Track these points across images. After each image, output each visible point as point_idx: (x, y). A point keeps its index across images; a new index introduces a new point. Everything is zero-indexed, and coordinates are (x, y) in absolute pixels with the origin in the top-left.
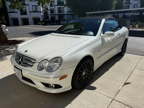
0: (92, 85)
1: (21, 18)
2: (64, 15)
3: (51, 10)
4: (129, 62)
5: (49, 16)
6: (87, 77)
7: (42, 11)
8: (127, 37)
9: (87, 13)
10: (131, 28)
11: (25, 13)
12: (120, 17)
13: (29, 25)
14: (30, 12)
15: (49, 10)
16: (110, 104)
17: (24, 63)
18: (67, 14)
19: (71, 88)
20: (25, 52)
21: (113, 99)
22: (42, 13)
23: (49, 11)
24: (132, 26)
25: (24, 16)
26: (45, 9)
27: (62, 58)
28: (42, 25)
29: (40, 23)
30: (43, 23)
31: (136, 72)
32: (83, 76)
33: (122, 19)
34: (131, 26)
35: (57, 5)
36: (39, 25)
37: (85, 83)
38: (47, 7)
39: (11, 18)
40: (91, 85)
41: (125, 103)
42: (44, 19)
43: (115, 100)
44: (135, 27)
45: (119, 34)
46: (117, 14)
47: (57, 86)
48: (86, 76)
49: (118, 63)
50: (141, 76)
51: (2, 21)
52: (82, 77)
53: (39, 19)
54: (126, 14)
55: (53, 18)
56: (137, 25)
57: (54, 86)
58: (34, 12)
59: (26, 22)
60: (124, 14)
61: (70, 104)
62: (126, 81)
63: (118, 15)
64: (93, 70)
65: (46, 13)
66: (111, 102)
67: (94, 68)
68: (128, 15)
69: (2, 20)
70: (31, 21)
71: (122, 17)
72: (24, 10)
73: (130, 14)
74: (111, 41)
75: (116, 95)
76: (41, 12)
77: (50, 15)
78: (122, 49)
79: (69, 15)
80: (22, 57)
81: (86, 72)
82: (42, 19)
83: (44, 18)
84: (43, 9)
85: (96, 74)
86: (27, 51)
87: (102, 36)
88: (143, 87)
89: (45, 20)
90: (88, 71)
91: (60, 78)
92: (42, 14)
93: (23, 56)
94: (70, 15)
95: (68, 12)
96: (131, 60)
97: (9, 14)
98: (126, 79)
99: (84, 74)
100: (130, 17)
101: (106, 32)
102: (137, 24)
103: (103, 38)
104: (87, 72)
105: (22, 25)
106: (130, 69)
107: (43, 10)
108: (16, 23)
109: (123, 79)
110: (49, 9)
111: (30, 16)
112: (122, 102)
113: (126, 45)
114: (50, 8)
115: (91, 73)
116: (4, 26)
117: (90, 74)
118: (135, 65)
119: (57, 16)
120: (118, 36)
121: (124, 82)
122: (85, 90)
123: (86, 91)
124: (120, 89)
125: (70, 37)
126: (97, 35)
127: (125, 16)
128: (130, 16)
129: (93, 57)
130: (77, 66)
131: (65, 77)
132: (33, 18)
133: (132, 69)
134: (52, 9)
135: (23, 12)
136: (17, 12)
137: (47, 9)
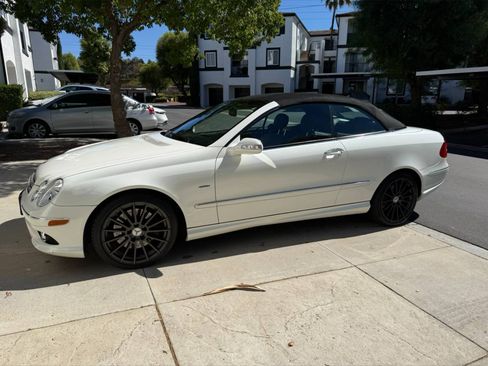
1: (230, 86)
3: (325, 62)
7: (293, 65)
11: (244, 73)
14: (257, 68)
15: (317, 62)
22: (292, 72)
23: (316, 66)
25: (240, 82)
26: (306, 59)
35: (345, 43)
38: (312, 53)
39: (205, 86)
42: (296, 91)
51: (184, 93)
58: (268, 67)
72: (242, 63)
76: (290, 68)
81: (145, 230)
82: (290, 90)
83: (297, 88)
84: (299, 60)
90: (151, 229)
91: (51, 222)
92: (292, 76)
97: (201, 73)
107: (297, 63)
110: (317, 59)
111: (256, 81)
114: (323, 54)
119: (340, 82)
130: (99, 206)
132: (263, 86)
134: (330, 58)
135: (239, 69)
136: (222, 69)
137: (311, 59)
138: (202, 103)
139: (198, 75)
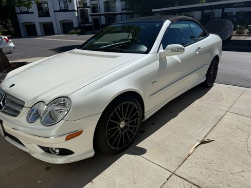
0: (139, 145)
1: (40, 23)
2: (116, 15)
3: (93, 8)
4: (219, 100)
5: (90, 17)
6: (128, 131)
7: (76, 9)
8: (217, 52)
9: (153, 10)
10: (236, 36)
11: (47, 14)
12: (216, 16)
13: (54, 34)
14: (55, 11)
15: (89, 7)
16: (164, 184)
17: (7, 108)
18: (120, 14)
19: (92, 154)
20: (11, 87)
21: (174, 174)
22: (76, 13)
23: (89, 9)
24: (238, 33)
26: (82, 6)
27: (70, 99)
28: (76, 33)
29: (73, 31)
30: (79, 31)
31: (229, 119)
32: (119, 129)
33: (220, 19)
34: (235, 32)
36: (72, 34)
37: (125, 143)
38: (84, 2)
39: (23, 24)
40: (137, 146)
41: (193, 181)
42: (80, 24)
43: (176, 175)
44: (243, 33)
45: (199, 48)
46: (210, 11)
47: (64, 152)
48: (126, 130)
49: (197, 102)
50: (235, 127)
52: (119, 131)
53: (72, 23)
54: (226, 10)
55: (96, 21)
56: (247, 31)
57: (57, 151)
58: (61, 11)
59: (48, 30)
60: (223, 10)
61: (90, 183)
62: (205, 136)
63: (212, 11)
64: (143, 117)
65: (83, 13)
66: (168, 179)
67: (145, 114)
68: (232, 13)
69: (7, 28)
70: (57, 27)
71: (220, 16)
72: (44, 9)
73: (234, 11)
74: (180, 62)
75: (180, 164)
76: (75, 11)
77: (90, 15)
78: (208, 75)
79: (125, 16)
80: (5, 97)
81: (126, 121)
82: (76, 24)
83: (80, 22)
84: (78, 6)
85: (153, 124)
86: (13, 85)
87: (160, 53)
88: (235, 149)
89: (82, 25)
90: (130, 120)
91: (66, 138)
92: (77, 15)
93: (6, 94)
94: (127, 14)
95: (122, 9)
96: (224, 96)
97: (18, 15)
98: (206, 134)
99: (122, 126)
100: (235, 16)
101: (170, 46)
102: (247, 27)
103: (163, 57)
104: (129, 122)
105: (42, 36)
106: (218, 114)
107: (78, 8)
108: (31, 31)
109: (200, 134)
110: (88, 5)
111: (55, 19)
112: (189, 179)
113: (216, 68)
114: (90, 3)
115: (138, 123)
116: (5, 39)
117: (136, 124)
118: (229, 105)
119: (103, 18)
120: (196, 51)
121: (201, 139)
122: (125, 155)
123: (127, 157)
124: (191, 152)
125: (100, 56)
126: (150, 52)
127: (226, 14)
128: (234, 14)
129: (141, 93)
130: (104, 112)
131: (78, 133)
132: (60, 22)
133: (222, 113)
134: (94, 5)
135: (43, 12)
136: (32, 13)
137: (85, 5)
138: (23, 34)
139: (16, 17)
